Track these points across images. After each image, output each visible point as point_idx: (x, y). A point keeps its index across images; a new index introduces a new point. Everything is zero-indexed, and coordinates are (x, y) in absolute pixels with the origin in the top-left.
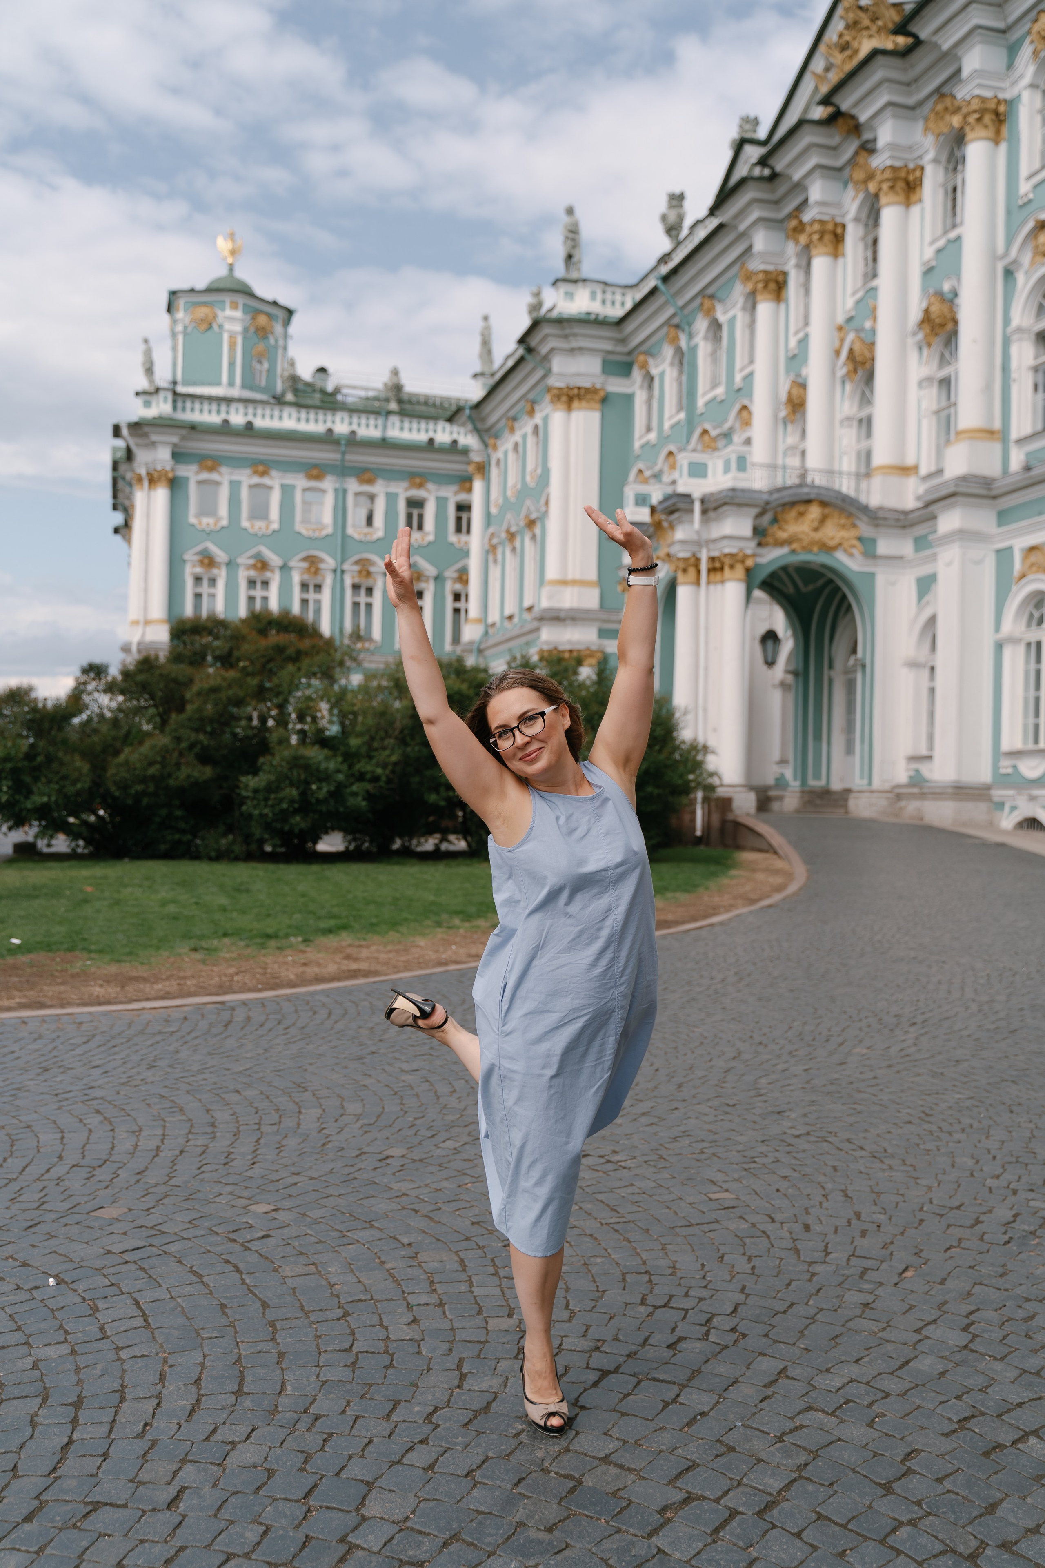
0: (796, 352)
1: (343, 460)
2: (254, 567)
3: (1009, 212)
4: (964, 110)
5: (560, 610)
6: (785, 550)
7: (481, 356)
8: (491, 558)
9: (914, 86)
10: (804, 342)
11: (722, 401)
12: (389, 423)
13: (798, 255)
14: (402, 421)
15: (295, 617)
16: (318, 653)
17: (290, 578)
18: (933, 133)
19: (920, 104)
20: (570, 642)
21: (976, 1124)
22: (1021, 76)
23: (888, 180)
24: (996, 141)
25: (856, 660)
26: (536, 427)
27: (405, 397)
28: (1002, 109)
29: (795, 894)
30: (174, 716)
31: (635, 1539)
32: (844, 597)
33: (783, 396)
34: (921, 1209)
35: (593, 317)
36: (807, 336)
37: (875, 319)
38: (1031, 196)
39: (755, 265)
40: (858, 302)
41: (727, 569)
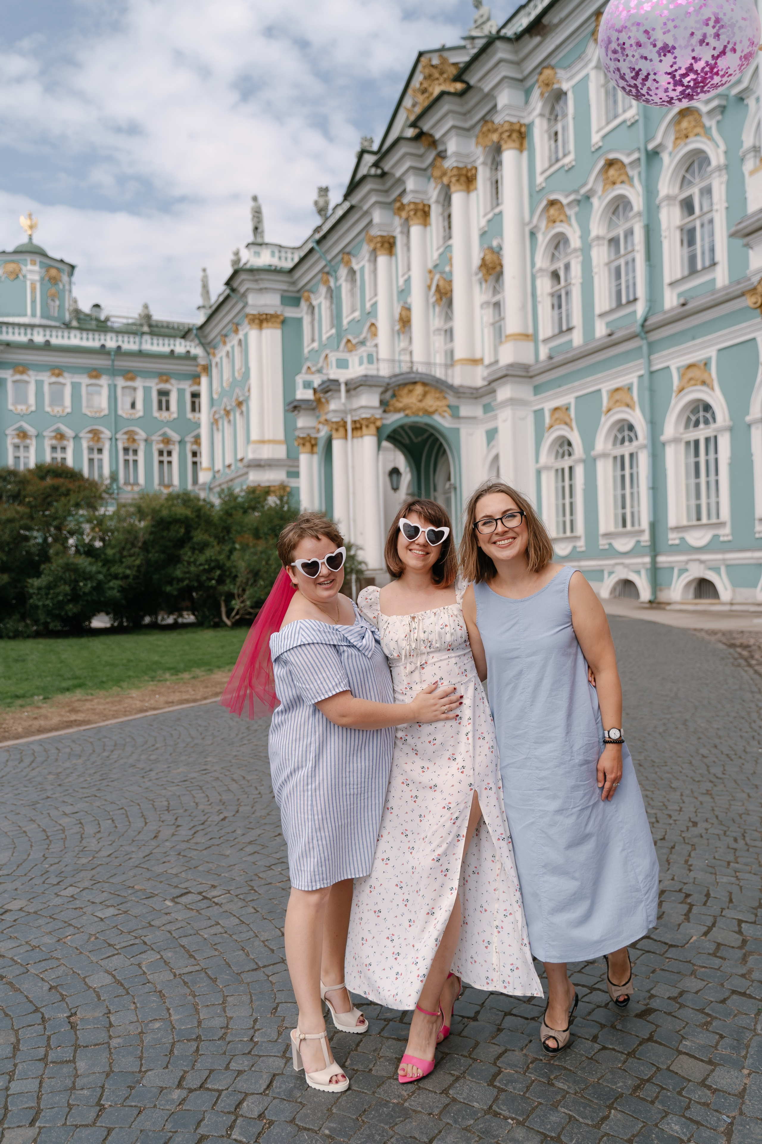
0: (403, 287)
1: (113, 365)
2: (55, 438)
3: (531, 196)
4: (500, 130)
5: (261, 460)
6: (401, 415)
7: (202, 295)
8: (215, 428)
9: (468, 116)
10: (408, 281)
11: (359, 321)
12: (144, 340)
13: (402, 225)
14: (152, 339)
16: (82, 490)
17: (81, 445)
18: (482, 146)
19: (473, 127)
20: (268, 481)
22: (534, 109)
23: (455, 176)
24: (521, 149)
26: (240, 341)
27: (154, 323)
28: (523, 129)
32: (441, 445)
33: (397, 316)
35: (273, 268)
36: (409, 277)
37: (451, 265)
38: (544, 185)
39: (375, 232)
40: (441, 255)
41: (364, 428)
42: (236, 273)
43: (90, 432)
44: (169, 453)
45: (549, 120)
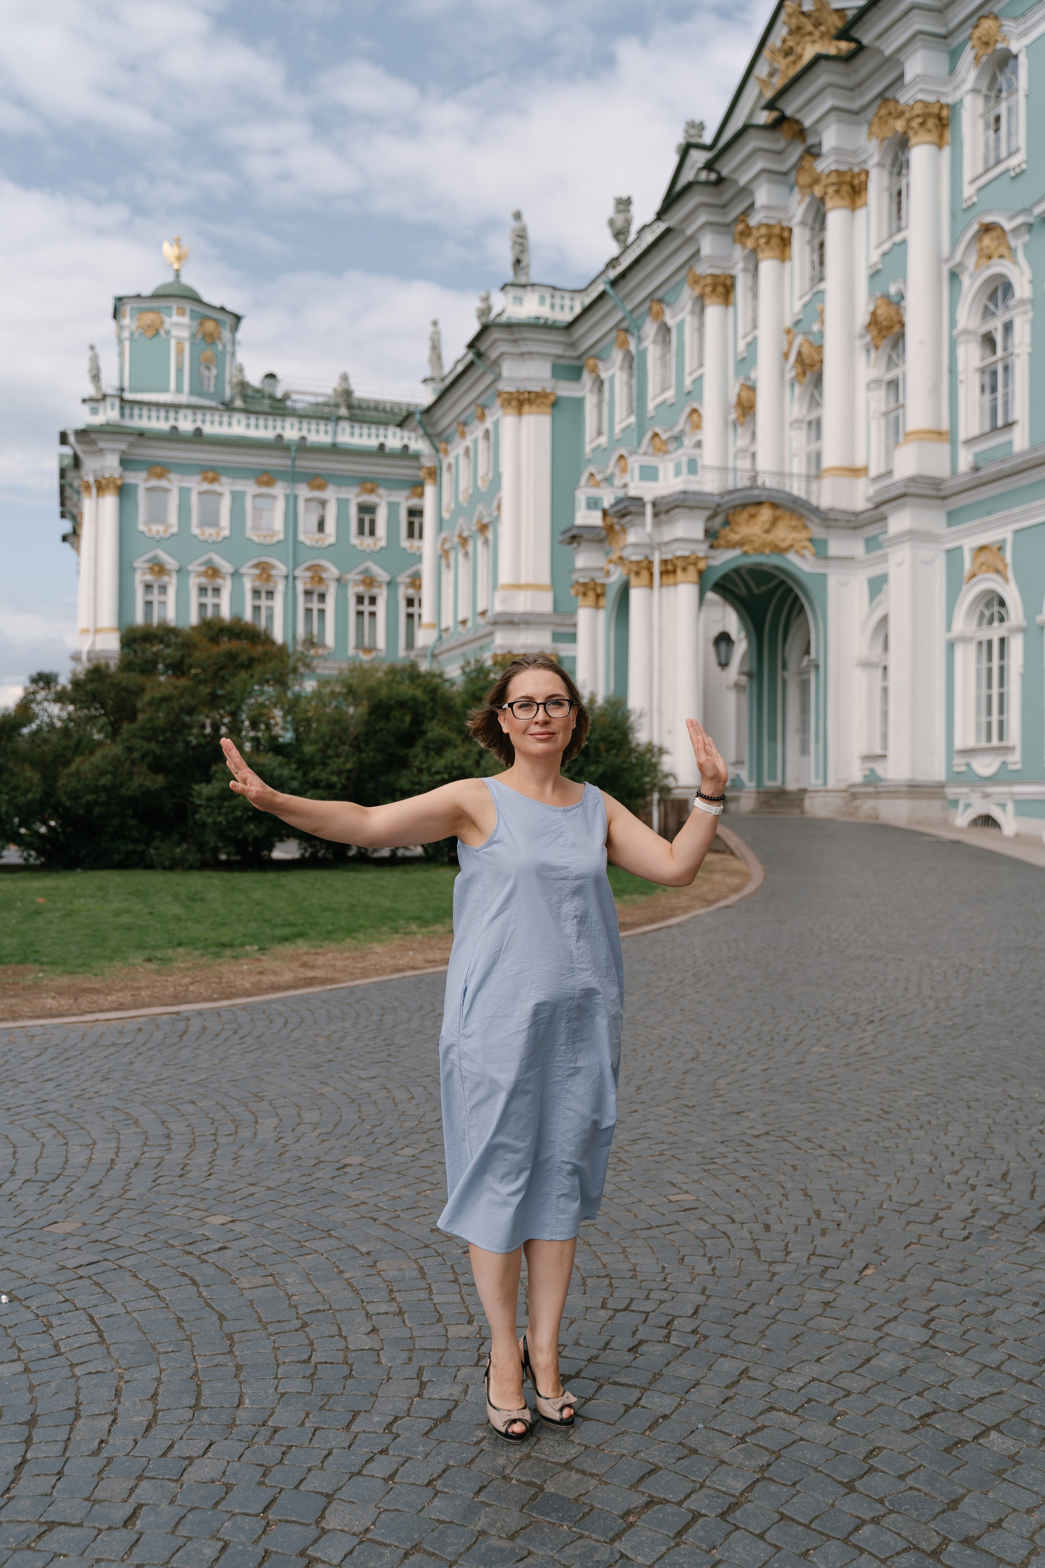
0: (745, 355)
1: (293, 466)
2: (205, 574)
3: (953, 216)
4: (908, 115)
5: (513, 614)
6: (737, 552)
7: (431, 361)
8: (443, 563)
9: (858, 91)
10: (752, 345)
11: (672, 405)
12: (340, 429)
13: (745, 259)
14: (352, 427)
15: (246, 624)
16: (270, 659)
17: (242, 585)
18: (877, 137)
19: (864, 108)
20: (524, 646)
21: (934, 1121)
22: (963, 81)
23: (833, 184)
24: (940, 145)
25: (810, 661)
26: (487, 432)
27: (355, 403)
28: (945, 113)
29: (752, 894)
30: (125, 726)
31: (598, 1544)
32: (797, 598)
33: (733, 399)
34: (881, 1207)
35: (542, 321)
36: (755, 339)
37: (822, 322)
38: (975, 199)
39: (703, 269)
40: (805, 305)
41: (679, 572)
42: (485, 329)
43: (256, 566)
44: (373, 600)
45: (987, 98)
